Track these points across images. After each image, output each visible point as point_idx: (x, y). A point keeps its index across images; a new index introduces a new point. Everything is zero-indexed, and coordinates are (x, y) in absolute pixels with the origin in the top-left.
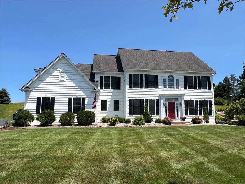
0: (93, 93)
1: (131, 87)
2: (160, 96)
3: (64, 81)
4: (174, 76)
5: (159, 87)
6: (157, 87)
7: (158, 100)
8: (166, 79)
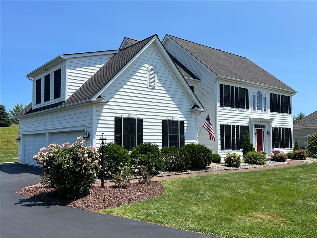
0: (192, 113)
1: (221, 105)
2: (250, 120)
3: (155, 88)
4: (262, 93)
5: (249, 107)
6: (247, 108)
7: (248, 126)
8: (255, 96)
